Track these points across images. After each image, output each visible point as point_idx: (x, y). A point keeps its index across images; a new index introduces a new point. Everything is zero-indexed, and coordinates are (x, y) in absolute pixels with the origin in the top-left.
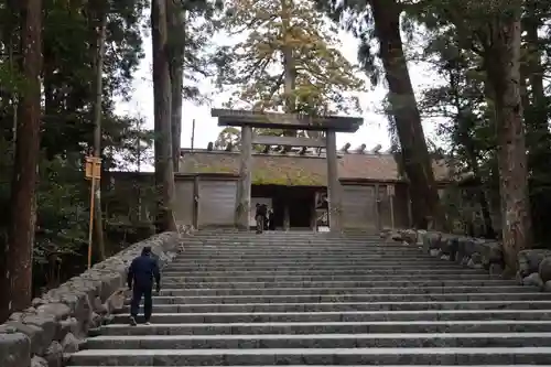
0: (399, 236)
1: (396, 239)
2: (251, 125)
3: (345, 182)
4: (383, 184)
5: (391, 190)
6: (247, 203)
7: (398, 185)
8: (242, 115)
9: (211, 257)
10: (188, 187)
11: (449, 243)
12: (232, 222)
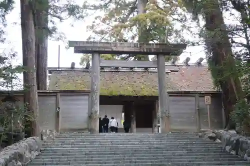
0: (214, 135)
1: (211, 138)
2: (100, 52)
3: (172, 94)
4: (202, 95)
5: (208, 99)
6: (96, 112)
7: (213, 95)
8: (92, 45)
9: (63, 155)
10: (51, 101)
11: (235, 142)
12: (86, 126)
